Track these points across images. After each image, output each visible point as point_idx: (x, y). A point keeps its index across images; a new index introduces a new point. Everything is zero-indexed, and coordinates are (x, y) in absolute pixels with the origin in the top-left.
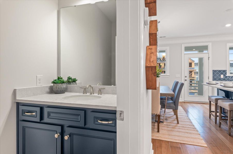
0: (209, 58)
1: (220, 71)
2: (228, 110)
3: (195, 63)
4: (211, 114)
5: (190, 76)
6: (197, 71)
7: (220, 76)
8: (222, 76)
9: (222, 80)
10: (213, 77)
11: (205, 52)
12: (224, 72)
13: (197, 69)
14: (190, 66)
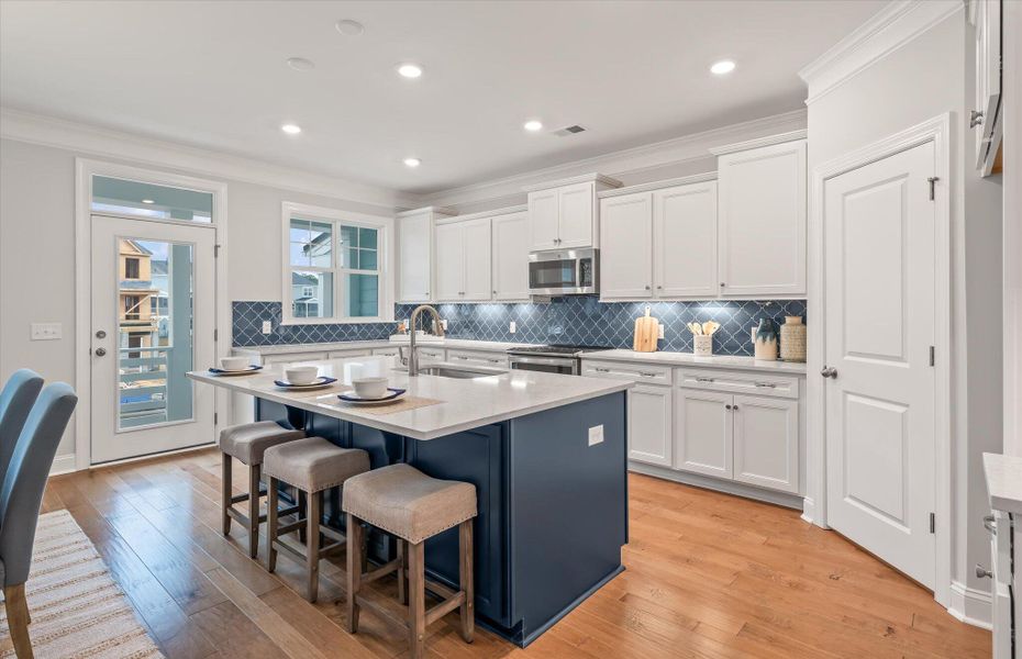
0: (216, 247)
1: (259, 306)
2: (309, 489)
3: (152, 262)
4: (230, 512)
5: (128, 317)
6: (165, 292)
7: (259, 324)
8: (267, 327)
9: (266, 343)
10: (235, 332)
11: (197, 219)
12: (270, 310)
13: (163, 287)
14: (132, 273)
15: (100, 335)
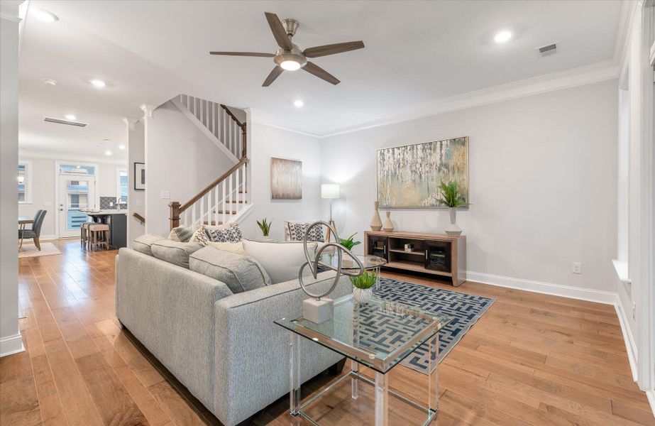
0: (95, 182)
1: (109, 198)
7: (109, 203)
8: (111, 204)
10: (101, 205)
12: (114, 199)
15: (62, 205)
